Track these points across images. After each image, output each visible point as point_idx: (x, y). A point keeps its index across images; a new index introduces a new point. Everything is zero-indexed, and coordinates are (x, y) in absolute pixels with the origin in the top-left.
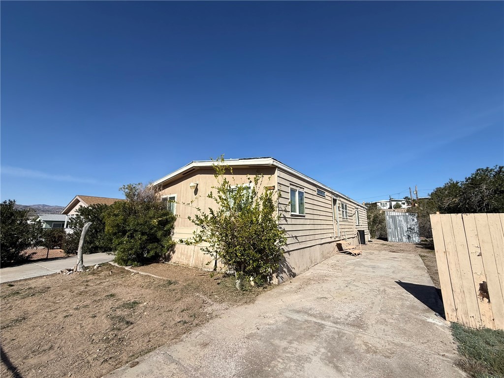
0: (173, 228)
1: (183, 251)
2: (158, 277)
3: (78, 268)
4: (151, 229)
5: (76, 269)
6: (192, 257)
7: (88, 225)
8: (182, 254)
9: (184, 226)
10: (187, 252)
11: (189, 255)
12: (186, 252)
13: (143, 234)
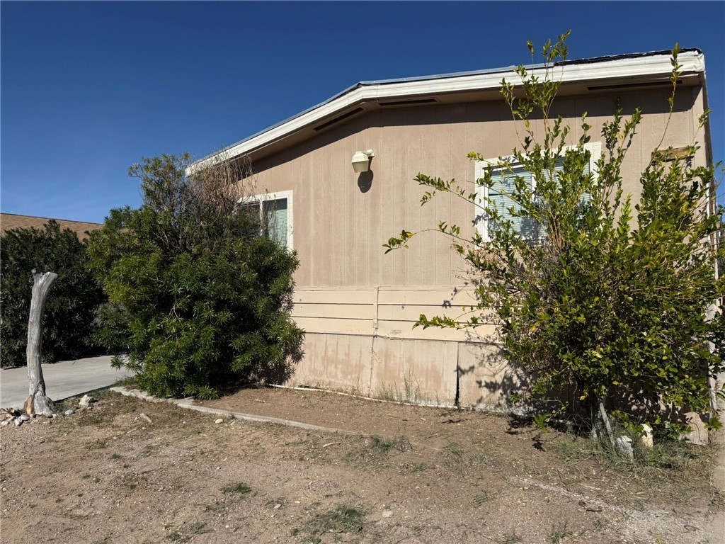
0: (290, 291)
1: (330, 353)
2: (317, 428)
3: (37, 407)
4: (240, 291)
5: (33, 411)
6: (367, 371)
7: (47, 280)
8: (326, 360)
9: (329, 283)
10: (348, 355)
11: (354, 363)
12: (341, 356)
13: (220, 305)
